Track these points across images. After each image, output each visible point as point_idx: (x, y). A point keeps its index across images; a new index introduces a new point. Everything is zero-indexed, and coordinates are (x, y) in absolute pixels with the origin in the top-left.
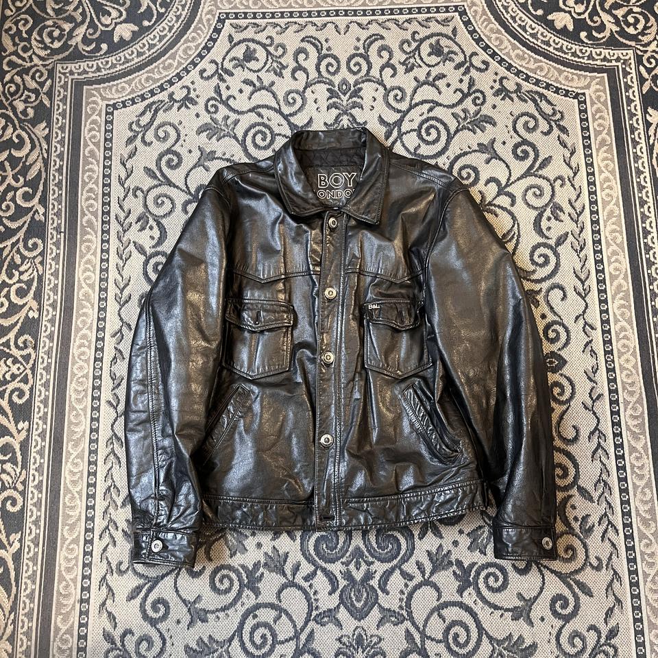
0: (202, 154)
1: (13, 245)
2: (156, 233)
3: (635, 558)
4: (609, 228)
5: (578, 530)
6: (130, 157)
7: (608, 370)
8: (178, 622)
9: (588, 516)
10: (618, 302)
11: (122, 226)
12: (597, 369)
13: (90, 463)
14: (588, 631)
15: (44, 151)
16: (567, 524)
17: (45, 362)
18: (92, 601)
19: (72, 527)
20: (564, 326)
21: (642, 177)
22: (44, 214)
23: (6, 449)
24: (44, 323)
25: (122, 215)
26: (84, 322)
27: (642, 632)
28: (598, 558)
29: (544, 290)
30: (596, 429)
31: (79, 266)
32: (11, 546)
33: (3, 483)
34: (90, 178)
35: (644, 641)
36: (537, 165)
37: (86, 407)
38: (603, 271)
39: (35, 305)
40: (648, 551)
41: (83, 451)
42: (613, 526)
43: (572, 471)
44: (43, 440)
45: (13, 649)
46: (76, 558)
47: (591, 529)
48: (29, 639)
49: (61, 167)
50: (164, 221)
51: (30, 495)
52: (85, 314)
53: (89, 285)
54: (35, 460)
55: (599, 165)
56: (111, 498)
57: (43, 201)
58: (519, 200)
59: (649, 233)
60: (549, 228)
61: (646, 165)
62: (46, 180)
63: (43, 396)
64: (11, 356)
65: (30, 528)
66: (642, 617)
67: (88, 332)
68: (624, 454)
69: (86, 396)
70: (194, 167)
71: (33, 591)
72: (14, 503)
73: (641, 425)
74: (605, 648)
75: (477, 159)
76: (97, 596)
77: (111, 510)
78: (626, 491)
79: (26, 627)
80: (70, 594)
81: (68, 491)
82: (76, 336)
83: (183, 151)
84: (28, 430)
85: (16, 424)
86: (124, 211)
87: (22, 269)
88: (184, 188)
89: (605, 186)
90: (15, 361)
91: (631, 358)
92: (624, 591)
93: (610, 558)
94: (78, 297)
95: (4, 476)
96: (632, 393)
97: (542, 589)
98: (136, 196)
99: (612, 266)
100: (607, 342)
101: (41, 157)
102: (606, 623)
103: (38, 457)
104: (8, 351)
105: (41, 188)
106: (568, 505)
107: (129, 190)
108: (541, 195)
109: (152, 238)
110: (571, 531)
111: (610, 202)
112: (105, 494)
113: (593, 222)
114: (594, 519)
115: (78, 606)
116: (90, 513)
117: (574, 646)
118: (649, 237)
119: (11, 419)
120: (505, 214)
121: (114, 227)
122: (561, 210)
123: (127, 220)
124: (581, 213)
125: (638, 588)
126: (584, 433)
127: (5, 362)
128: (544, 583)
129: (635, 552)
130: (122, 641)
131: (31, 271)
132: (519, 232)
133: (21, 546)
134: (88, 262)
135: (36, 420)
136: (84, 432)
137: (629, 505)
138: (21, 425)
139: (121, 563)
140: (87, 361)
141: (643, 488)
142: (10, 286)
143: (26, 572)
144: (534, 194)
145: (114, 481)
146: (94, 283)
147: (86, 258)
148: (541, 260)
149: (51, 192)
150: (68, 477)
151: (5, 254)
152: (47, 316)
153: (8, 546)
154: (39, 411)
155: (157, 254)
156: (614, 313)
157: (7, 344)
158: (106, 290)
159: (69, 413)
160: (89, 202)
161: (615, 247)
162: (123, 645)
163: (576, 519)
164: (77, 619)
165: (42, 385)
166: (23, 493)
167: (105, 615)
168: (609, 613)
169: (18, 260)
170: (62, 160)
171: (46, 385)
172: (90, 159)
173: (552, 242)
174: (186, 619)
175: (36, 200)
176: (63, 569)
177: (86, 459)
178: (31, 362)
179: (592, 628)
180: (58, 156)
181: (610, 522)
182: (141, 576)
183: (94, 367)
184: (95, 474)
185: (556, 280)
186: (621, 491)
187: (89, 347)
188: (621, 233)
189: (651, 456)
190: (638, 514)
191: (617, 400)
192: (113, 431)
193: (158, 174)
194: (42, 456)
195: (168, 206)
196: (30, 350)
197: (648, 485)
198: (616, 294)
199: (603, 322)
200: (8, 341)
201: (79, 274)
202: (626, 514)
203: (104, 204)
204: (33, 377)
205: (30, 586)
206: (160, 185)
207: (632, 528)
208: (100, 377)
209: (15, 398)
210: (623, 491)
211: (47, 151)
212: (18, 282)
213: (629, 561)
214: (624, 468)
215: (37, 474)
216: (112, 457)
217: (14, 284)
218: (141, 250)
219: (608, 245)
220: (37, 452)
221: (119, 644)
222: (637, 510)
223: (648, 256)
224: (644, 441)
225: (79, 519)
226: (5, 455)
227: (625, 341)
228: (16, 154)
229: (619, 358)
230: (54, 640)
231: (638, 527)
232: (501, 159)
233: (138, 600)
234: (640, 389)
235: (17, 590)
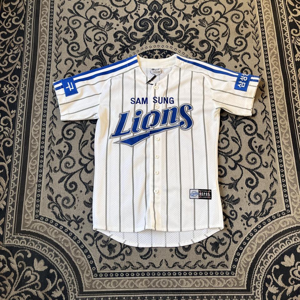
0: (93, 3)
1: (11, 39)
2: (73, 35)
3: (282, 162)
4: (269, 29)
5: (257, 151)
6: (62, 5)
7: (269, 86)
8: (81, 191)
9: (262, 145)
10: (273, 59)
11: (58, 32)
12: (265, 86)
13: (42, 127)
14: (262, 193)
15: (25, 2)
16: (252, 149)
17: (24, 86)
18: (43, 183)
19: (34, 153)
20: (250, 69)
21: (282, 10)
22: (24, 27)
23: (6, 121)
24: (23, 70)
25: (58, 28)
26: (41, 70)
27: (287, 193)
28: (266, 163)
29: (241, 55)
30: (264, 110)
31: (39, 48)
32: (7, 161)
33: (4, 135)
34: (44, 13)
35: (288, 197)
36: (237, 6)
37: (41, 104)
38: (266, 47)
39: (19, 63)
40: (289, 159)
41: (40, 122)
42: (272, 149)
43: (254, 127)
44: (22, 117)
45: (6, 204)
46: (36, 166)
47: (263, 151)
48: (14, 199)
49: (32, 9)
50: (76, 30)
51: (16, 140)
52: (42, 67)
53: (43, 55)
54: (19, 126)
55: (263, 6)
56: (52, 141)
57: (24, 22)
58: (230, 20)
59: (286, 31)
60: (242, 31)
61: (283, 5)
62: (25, 14)
63: (22, 100)
64: (8, 83)
65: (16, 153)
66: (286, 187)
67: (42, 74)
68: (277, 120)
69: (41, 100)
70: (90, 9)
71: (17, 179)
72: (9, 143)
73: (284, 108)
74: (270, 200)
75: (211, 4)
76: (45, 181)
77: (52, 146)
78: (278, 135)
79: (13, 194)
80: (33, 181)
81: (32, 138)
82: (37, 76)
83: (85, 3)
84: (16, 114)
85: (11, 111)
86: (59, 26)
87: (14, 49)
88: (85, 17)
89: (266, 14)
90: (10, 86)
91: (280, 81)
92: (278, 176)
93: (271, 163)
94: (38, 60)
95: (4, 132)
96: (279, 95)
97: (242, 175)
98: (64, 20)
99: (270, 45)
100: (269, 75)
101: (23, 5)
102: (270, 189)
103: (20, 125)
104: (7, 82)
105: (23, 17)
106: (253, 141)
107: (61, 18)
108: (239, 18)
109: (71, 37)
110: (254, 152)
111: (268, 20)
112: (49, 139)
113: (261, 28)
114: (264, 147)
115: (36, 185)
116: (42, 147)
117: (256, 199)
118: (286, 33)
119: (8, 109)
120: (223, 25)
121: (55, 32)
122: (248, 23)
123: (60, 30)
124: (256, 24)
125: (284, 174)
126: (259, 111)
127: (6, 86)
128: (242, 173)
129: (282, 160)
130: (56, 199)
131: (18, 49)
132: (229, 32)
133: (12, 160)
134: (43, 46)
135: (19, 109)
136: (40, 114)
137: (279, 141)
138: (12, 112)
139: (56, 167)
140: (42, 86)
141: (285, 134)
142: (9, 55)
143: (14, 171)
144: (236, 17)
145: (53, 134)
146: (45, 55)
147: (42, 45)
148: (239, 43)
149: (27, 18)
150: (33, 133)
151: (7, 43)
152: (24, 68)
153: (6, 161)
154: (21, 106)
155: (73, 43)
156: (271, 64)
157: (7, 79)
158: (51, 57)
159: (34, 107)
160: (43, 22)
161: (271, 37)
162: (56, 201)
163: (256, 147)
164: (36, 191)
165: (22, 95)
166: (13, 139)
167: (49, 189)
168: (272, 184)
169: (12, 45)
170: (32, 6)
171: (24, 95)
172: (45, 6)
173: (244, 36)
174: (84, 190)
175: (21, 21)
176: (30, 170)
177: (41, 125)
178: (18, 86)
179: (264, 191)
180: (31, 4)
181: (271, 148)
182: (65, 173)
183: (45, 89)
184: (45, 131)
185: (246, 51)
186: (276, 135)
187: (43, 80)
188: (274, 31)
189: (288, 121)
190: (283, 144)
191: (273, 98)
192: (53, 114)
193: (74, 12)
194: (22, 124)
195: (78, 24)
196: (17, 81)
197: (287, 132)
198: (272, 56)
199: (266, 67)
200: (8, 77)
201: (39, 51)
202: (278, 144)
203: (50, 23)
204: (18, 92)
205: (15, 177)
206: (75, 16)
207: (281, 150)
208: (48, 92)
209: (10, 101)
210: (277, 135)
211: (26, 2)
212: (12, 54)
213: (280, 163)
214: (277, 125)
215: (19, 131)
216: (52, 124)
217: (11, 55)
218: (66, 41)
219: (268, 36)
220: (20, 123)
221: (54, 201)
222: (283, 143)
223: (285, 41)
224: (285, 115)
225: (37, 149)
226: (5, 124)
227: (276, 74)
228: (13, 4)
229: (274, 81)
230: (26, 200)
231: (284, 150)
232: (221, 4)
233: (63, 183)
234: (283, 93)
235: (9, 179)
